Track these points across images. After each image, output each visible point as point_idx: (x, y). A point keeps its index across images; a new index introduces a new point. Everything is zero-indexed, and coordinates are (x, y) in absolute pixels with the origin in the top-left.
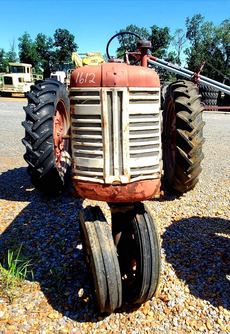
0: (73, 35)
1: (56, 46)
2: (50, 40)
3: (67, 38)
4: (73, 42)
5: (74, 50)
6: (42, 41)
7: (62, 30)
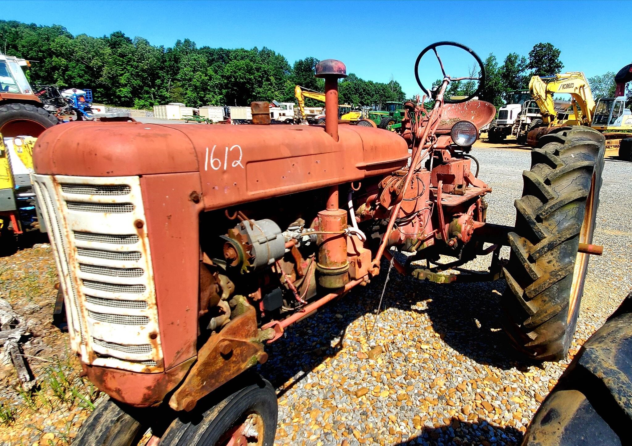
0: (558, 50)
1: (529, 68)
2: (523, 60)
3: (548, 55)
4: (556, 61)
5: (556, 71)
6: (512, 63)
7: (543, 45)
